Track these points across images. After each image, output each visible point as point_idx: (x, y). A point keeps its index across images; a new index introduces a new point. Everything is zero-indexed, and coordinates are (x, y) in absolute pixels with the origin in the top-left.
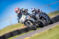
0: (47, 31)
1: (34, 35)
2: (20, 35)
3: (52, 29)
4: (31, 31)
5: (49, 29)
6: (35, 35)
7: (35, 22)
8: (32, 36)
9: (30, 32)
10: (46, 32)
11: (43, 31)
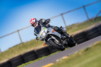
0: (82, 52)
1: (61, 60)
2: (36, 60)
3: (91, 48)
4: (55, 52)
5: (86, 48)
6: (63, 60)
7: (62, 39)
8: (57, 61)
9: (54, 54)
10: (80, 53)
11: (76, 53)
